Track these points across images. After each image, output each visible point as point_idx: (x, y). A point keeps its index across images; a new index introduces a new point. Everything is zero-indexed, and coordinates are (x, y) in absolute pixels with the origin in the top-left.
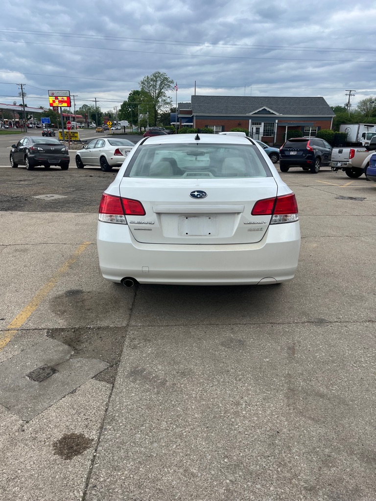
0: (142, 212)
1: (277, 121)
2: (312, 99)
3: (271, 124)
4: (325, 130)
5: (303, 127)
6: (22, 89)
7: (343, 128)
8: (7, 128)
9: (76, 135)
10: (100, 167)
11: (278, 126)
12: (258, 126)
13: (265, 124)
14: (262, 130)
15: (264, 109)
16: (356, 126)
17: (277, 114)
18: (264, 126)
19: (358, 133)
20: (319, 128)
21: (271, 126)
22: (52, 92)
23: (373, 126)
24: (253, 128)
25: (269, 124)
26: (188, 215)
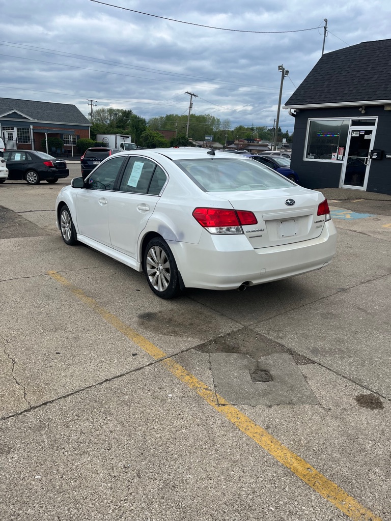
0: (255, 222)
1: (31, 127)
2: (64, 106)
3: (26, 129)
4: (85, 139)
5: (61, 135)
7: (100, 138)
11: (33, 132)
12: (10, 131)
13: (18, 129)
14: (15, 135)
15: (15, 112)
16: (113, 137)
17: (31, 120)
18: (18, 131)
19: (116, 143)
20: (78, 137)
21: (26, 132)
23: (128, 137)
24: (4, 133)
25: (23, 129)
26: (282, 221)
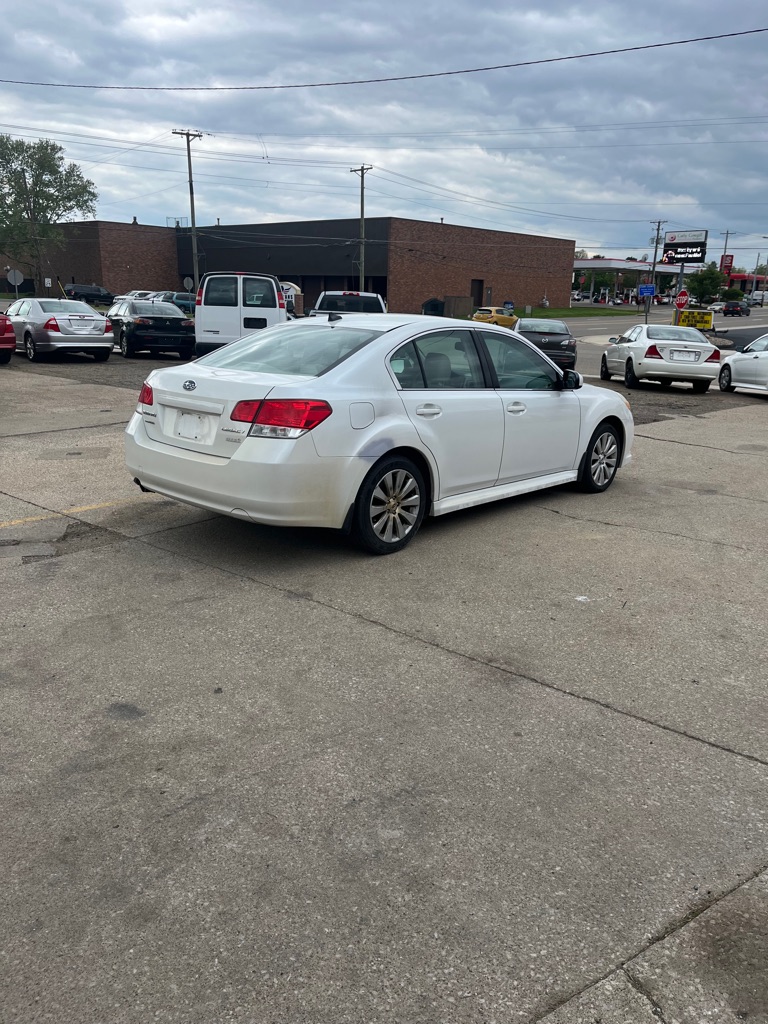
6: (658, 230)
8: (619, 304)
9: (706, 318)
10: (623, 379)
22: (672, 235)
26: (183, 411)
